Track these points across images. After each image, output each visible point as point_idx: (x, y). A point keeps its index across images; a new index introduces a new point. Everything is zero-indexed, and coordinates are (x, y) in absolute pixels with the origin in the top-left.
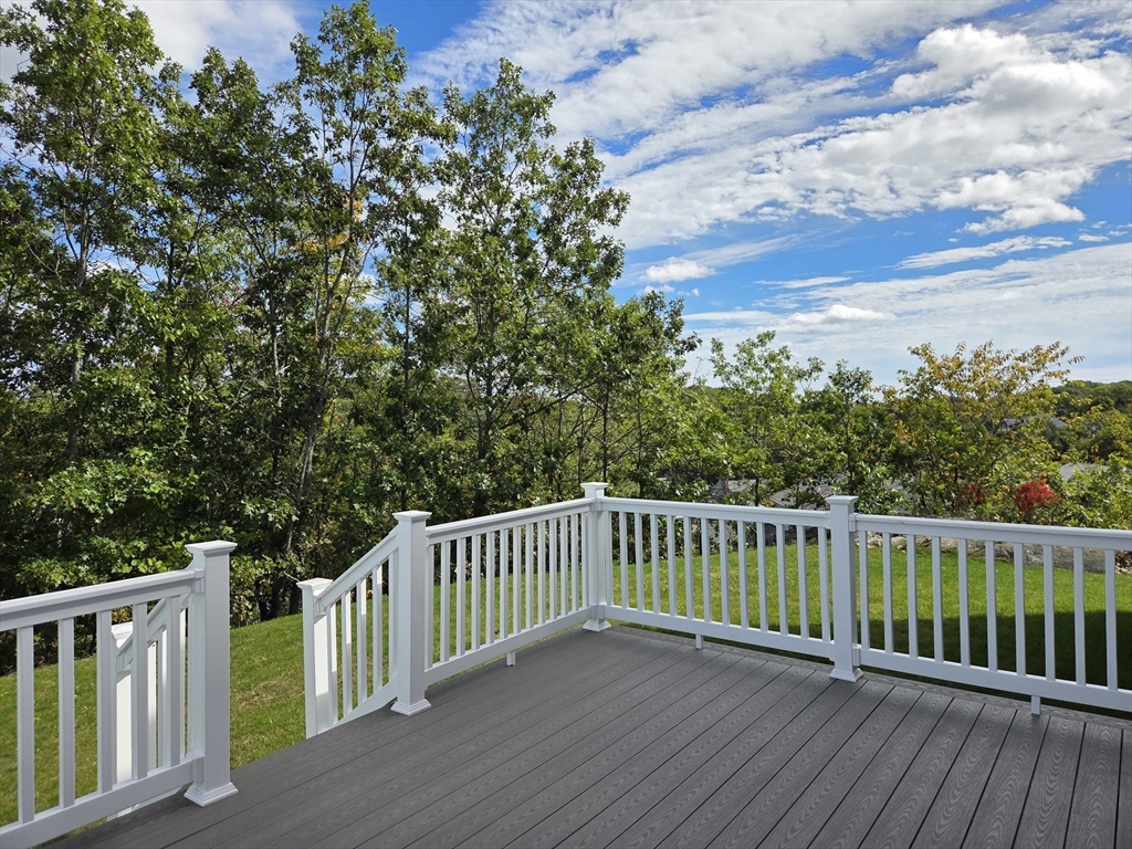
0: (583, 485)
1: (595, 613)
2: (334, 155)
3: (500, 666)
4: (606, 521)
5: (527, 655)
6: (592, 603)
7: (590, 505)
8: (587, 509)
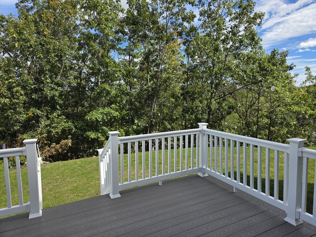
0: (199, 124)
1: (201, 170)
2: (162, 17)
3: (157, 185)
4: (206, 138)
5: (167, 183)
6: (200, 166)
7: (200, 131)
8: (199, 133)
